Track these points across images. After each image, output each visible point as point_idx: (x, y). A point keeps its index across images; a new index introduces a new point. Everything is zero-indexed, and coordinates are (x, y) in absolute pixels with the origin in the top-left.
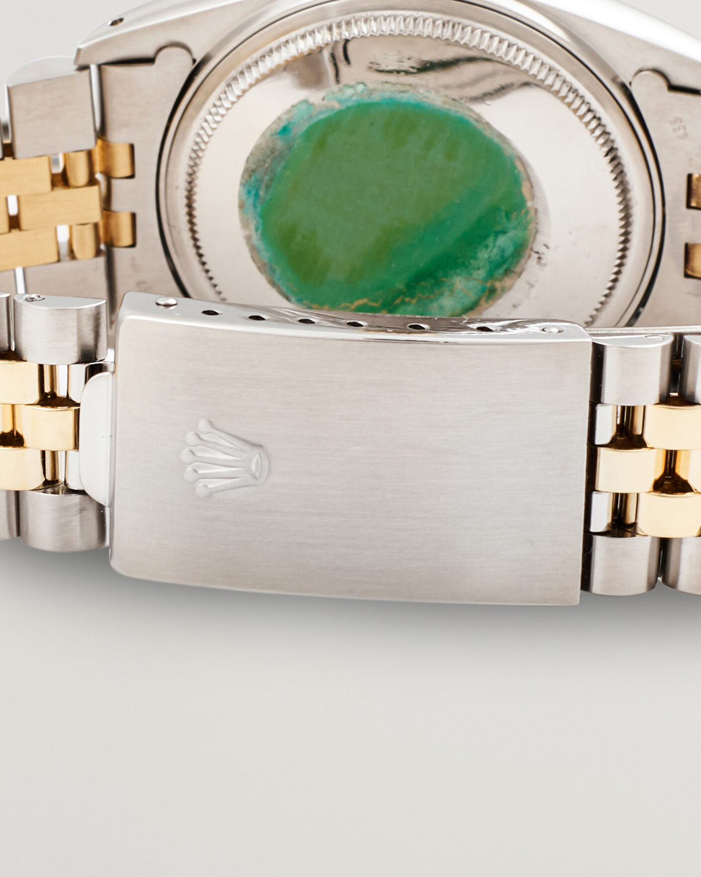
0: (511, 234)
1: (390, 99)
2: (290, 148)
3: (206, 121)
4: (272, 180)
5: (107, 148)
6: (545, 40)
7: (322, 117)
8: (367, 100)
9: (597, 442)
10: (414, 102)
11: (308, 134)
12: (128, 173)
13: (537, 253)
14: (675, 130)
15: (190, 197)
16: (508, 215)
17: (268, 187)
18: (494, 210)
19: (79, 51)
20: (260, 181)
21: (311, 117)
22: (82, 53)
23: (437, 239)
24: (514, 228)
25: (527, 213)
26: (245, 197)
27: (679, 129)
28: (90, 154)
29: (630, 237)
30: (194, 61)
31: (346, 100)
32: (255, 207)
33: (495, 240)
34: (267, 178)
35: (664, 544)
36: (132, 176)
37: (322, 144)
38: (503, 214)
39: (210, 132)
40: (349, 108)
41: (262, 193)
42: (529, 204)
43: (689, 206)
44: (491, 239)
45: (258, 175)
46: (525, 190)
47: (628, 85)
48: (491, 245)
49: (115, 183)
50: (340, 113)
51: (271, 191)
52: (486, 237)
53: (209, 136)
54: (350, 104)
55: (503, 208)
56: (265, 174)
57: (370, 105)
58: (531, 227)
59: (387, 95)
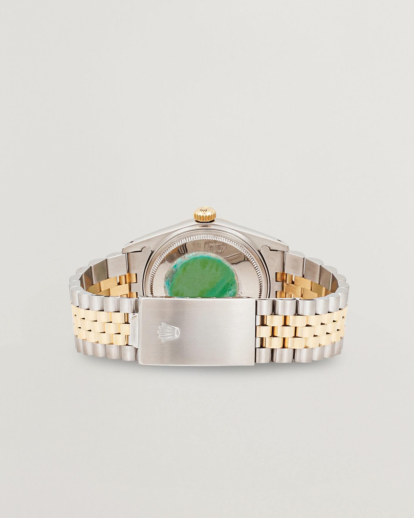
0: (232, 290)
1: (201, 256)
2: (177, 271)
3: (155, 266)
4: (172, 280)
5: (130, 275)
6: (240, 240)
7: (185, 262)
8: (196, 257)
9: (256, 325)
10: (207, 256)
11: (181, 267)
12: (136, 282)
13: (239, 295)
14: (272, 261)
15: (152, 286)
16: (231, 285)
17: (171, 282)
18: (228, 284)
19: (123, 249)
20: (169, 280)
21: (182, 262)
22: (124, 249)
23: (214, 293)
24: (233, 289)
25: (236, 284)
26: (165, 285)
27: (273, 260)
28: (125, 276)
29: (261, 295)
30: (152, 251)
31: (190, 257)
32: (168, 287)
33: (229, 292)
34: (171, 279)
35: (272, 350)
36: (137, 282)
37: (184, 269)
38: (230, 285)
39: (155, 271)
40: (191, 259)
41: (170, 283)
42: (237, 282)
43: (276, 281)
44: (228, 292)
45: (168, 279)
46: (236, 278)
47: (260, 250)
48: (228, 294)
49: (132, 284)
50: (189, 260)
51: (172, 283)
52: (227, 291)
53: (155, 272)
54: (191, 258)
55: (230, 283)
56: (171, 278)
57: (196, 258)
58: (238, 288)
59: (200, 255)
